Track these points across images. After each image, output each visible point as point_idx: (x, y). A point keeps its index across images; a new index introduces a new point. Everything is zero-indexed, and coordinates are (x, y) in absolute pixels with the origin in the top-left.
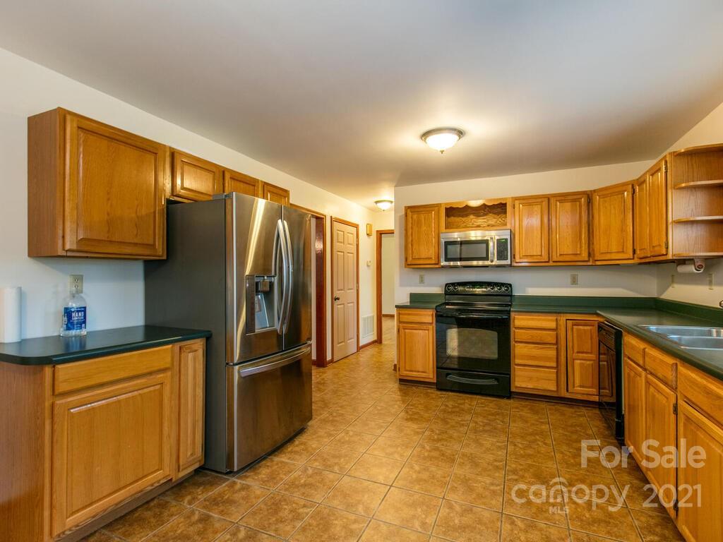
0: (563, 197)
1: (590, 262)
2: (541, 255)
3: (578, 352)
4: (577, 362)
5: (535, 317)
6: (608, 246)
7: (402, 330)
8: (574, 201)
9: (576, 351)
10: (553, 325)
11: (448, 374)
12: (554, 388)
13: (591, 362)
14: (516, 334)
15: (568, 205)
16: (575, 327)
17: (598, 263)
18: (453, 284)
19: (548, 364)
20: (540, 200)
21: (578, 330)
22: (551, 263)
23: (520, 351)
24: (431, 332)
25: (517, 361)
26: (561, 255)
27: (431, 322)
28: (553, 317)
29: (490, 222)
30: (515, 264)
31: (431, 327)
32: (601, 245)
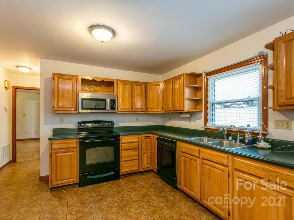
0: (137, 83)
1: (146, 112)
2: (129, 108)
3: (146, 150)
4: (145, 155)
5: (130, 137)
6: (153, 106)
7: (53, 155)
8: (141, 85)
9: (145, 150)
10: (137, 140)
11: (87, 176)
12: (137, 169)
13: (150, 154)
14: (122, 146)
15: (139, 87)
16: (145, 140)
17: (149, 112)
18: (83, 122)
19: (135, 158)
20: (128, 83)
21: (146, 141)
22: (132, 112)
23: (124, 154)
24: (75, 153)
25: (123, 160)
26: (136, 108)
27: (76, 146)
28: (137, 136)
29: (103, 90)
30: (118, 112)
31: (75, 149)
32: (150, 105)
